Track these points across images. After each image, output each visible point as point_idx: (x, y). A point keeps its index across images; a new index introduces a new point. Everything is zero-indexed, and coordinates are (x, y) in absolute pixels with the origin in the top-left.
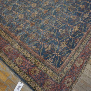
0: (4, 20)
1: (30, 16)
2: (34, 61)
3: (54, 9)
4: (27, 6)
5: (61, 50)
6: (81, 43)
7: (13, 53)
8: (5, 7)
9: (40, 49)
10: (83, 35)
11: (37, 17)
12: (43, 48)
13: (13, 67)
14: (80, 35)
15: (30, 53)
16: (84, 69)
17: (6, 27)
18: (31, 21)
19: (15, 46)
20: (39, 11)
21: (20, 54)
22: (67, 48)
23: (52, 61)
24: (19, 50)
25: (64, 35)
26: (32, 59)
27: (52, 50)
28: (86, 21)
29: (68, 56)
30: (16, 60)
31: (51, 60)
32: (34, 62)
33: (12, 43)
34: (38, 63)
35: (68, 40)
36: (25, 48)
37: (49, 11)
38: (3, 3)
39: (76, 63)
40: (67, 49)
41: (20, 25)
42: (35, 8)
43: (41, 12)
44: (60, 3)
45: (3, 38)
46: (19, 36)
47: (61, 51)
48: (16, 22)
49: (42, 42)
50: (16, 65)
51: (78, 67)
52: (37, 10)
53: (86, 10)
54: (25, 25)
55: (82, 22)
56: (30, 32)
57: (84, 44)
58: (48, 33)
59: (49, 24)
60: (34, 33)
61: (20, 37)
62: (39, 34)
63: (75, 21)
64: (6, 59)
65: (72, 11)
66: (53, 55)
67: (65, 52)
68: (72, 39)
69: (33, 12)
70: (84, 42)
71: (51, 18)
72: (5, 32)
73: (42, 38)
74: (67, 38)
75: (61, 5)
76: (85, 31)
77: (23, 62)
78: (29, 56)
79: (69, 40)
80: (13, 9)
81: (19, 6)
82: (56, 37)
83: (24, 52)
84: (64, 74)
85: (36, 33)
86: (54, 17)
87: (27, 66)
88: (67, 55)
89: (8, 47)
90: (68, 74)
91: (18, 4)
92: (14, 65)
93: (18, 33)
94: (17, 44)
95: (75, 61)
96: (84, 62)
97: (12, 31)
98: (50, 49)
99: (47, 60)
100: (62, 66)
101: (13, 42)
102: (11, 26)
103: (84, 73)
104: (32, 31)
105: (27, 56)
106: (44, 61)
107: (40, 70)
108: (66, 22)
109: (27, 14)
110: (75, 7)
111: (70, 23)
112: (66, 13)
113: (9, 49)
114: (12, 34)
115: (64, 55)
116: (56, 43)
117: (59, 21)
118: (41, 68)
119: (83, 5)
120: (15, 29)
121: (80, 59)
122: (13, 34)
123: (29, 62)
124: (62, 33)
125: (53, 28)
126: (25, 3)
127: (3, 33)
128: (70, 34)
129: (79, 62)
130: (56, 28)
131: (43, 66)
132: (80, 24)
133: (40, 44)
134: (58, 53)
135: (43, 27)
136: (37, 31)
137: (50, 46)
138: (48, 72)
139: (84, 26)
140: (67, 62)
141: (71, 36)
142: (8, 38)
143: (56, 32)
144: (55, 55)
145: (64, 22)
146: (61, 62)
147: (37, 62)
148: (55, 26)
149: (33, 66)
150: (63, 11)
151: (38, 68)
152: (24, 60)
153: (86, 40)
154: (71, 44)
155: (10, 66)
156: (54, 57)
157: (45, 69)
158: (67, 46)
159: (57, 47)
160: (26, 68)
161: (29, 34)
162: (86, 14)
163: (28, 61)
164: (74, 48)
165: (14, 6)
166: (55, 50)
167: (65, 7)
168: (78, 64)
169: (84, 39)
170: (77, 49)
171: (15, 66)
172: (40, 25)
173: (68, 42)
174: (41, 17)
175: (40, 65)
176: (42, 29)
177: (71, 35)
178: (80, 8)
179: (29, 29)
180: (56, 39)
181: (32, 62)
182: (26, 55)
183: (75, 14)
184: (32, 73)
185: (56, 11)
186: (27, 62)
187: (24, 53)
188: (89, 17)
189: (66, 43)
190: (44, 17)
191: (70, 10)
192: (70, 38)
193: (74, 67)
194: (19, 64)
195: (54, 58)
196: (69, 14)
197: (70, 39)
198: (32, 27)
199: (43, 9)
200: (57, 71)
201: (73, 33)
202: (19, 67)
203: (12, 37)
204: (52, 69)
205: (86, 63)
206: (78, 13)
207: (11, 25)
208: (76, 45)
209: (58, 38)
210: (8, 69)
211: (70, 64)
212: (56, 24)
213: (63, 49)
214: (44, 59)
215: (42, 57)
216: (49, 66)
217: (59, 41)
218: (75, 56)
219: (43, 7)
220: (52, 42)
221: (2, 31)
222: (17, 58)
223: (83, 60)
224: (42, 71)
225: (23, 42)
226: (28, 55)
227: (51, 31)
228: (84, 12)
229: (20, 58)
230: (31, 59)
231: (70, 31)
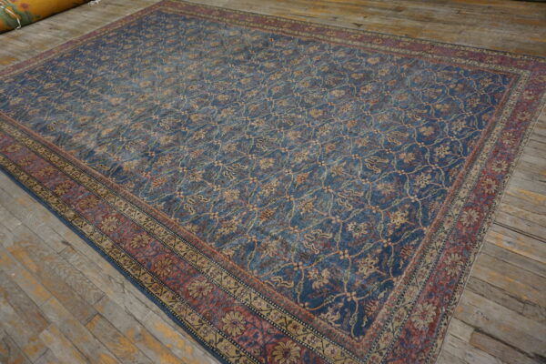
0: (182, 208)
1: (256, 192)
2: (280, 321)
3: (324, 170)
4: (247, 167)
5: (360, 281)
6: (421, 258)
7: (212, 301)
8: (183, 174)
9: (296, 284)
10: (421, 234)
11: (277, 194)
12: (306, 279)
13: (216, 344)
14: (413, 237)
15: (268, 299)
16: (443, 337)
17: (189, 227)
18: (261, 206)
19: (218, 280)
20: (281, 178)
21: (236, 302)
22: (380, 274)
23: (337, 317)
24: (232, 291)
25: (364, 238)
26: (274, 315)
27: (335, 285)
28: (426, 195)
29: (385, 299)
30: (224, 320)
31: (334, 313)
32: (282, 324)
33: (208, 271)
34: (295, 327)
35: (379, 251)
36: (249, 285)
37: (311, 175)
38: (177, 164)
39: (413, 320)
40: (380, 278)
41: (229, 218)
42: (270, 170)
43: (287, 179)
44: (341, 153)
45: (180, 259)
46: (228, 251)
47: (363, 286)
48: (217, 213)
49: (301, 263)
50: (227, 335)
51: (421, 332)
52: (278, 176)
53: (419, 167)
54: (245, 219)
55: (414, 198)
56: (262, 238)
57: (429, 259)
58: (316, 235)
59: (315, 210)
60: (275, 238)
61: (231, 253)
62: (288, 241)
63: (392, 197)
64: (193, 319)
65: (380, 171)
66: (338, 300)
67: (374, 286)
68: (389, 247)
69: (265, 182)
70: (428, 256)
71: (319, 194)
72: (185, 240)
73: (300, 252)
74: (375, 247)
75: (345, 159)
76: (425, 223)
77: (245, 326)
78: (264, 308)
79: (382, 253)
80: (208, 176)
81: (224, 169)
82: (342, 247)
83: (248, 297)
84: (381, 354)
85: (280, 237)
86: (328, 192)
87: (260, 337)
88: (382, 295)
89: (197, 284)
90: (395, 355)
91: (221, 164)
92: (219, 336)
93: (225, 243)
94: (224, 274)
95: (410, 312)
96: (438, 314)
97: (208, 236)
98: (326, 282)
99: (322, 314)
100: (370, 332)
101: (213, 268)
102: (203, 224)
103: (444, 348)
104: (267, 234)
105: (258, 307)
106: (312, 320)
107: (303, 347)
108: (366, 202)
109: (247, 188)
110: (387, 161)
111: (377, 204)
112: (364, 177)
113: (201, 289)
114: (208, 245)
115: (373, 298)
116: (344, 264)
117: (343, 199)
118: (306, 341)
119: (410, 154)
120: (216, 230)
121: (425, 304)
122: (210, 245)
123: (266, 326)
124: (357, 234)
125: (329, 221)
126: (240, 160)
127: (181, 244)
128: (383, 235)
129: (423, 315)
130: (339, 220)
131: (310, 335)
132: (407, 206)
133: (296, 269)
134: (354, 293)
135: (298, 221)
136: (282, 233)
137: (325, 273)
138: (328, 351)
139: (420, 209)
140: (386, 318)
141: (385, 241)
142: (194, 258)
143: (340, 232)
144: (343, 299)
145: (359, 203)
146: (366, 320)
147: (290, 322)
148: (334, 215)
149: (278, 337)
150: (351, 172)
151: (294, 341)
152: (249, 319)
153: (433, 248)
154: (390, 261)
155: (207, 339)
156: (341, 305)
157: (319, 344)
158: (380, 269)
159: (346, 274)
160: (256, 343)
161: (259, 243)
162: (423, 174)
163: (263, 323)
164: (401, 273)
165: (207, 169)
166: (342, 283)
167: (358, 161)
168: (422, 322)
169: (428, 245)
170: (410, 277)
171: (221, 340)
172: (290, 216)
173: (381, 257)
174: (290, 193)
175: (300, 332)
176: (296, 227)
177: (387, 238)
178: (401, 162)
179: (258, 229)
180: (341, 253)
181: (273, 326)
182: (255, 304)
183: (390, 179)
184: (276, 359)
185: (333, 176)
186: (257, 323)
187: (247, 300)
188: (431, 185)
189: (375, 262)
190: (298, 194)
191: (374, 168)
192: (386, 246)
193: (408, 333)
194: (235, 331)
195: (343, 309)
196: (372, 180)
197: (383, 248)
198: (267, 221)
199: (293, 171)
200: (358, 347)
201: (391, 232)
202: (235, 343)
203: (209, 253)
204: (340, 343)
205: (446, 315)
206: (397, 174)
207: (202, 221)
208: (405, 266)
209: (349, 248)
210: (199, 351)
211: (396, 324)
212: (337, 210)
213: (366, 280)
214: (311, 312)
215: (304, 307)
216: (328, 334)
217: (354, 256)
218: (408, 299)
219: (293, 166)
220: (331, 260)
221: (177, 240)
222: (227, 315)
223: (435, 308)
224: (310, 350)
225: (243, 268)
226: (260, 304)
227: (324, 230)
228: (416, 171)
229: (237, 313)
230: (272, 314)
231: (380, 227)
